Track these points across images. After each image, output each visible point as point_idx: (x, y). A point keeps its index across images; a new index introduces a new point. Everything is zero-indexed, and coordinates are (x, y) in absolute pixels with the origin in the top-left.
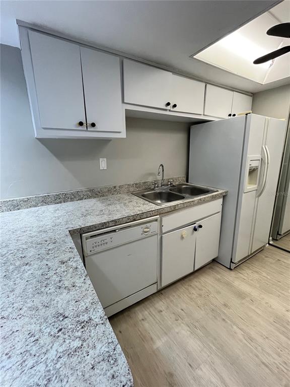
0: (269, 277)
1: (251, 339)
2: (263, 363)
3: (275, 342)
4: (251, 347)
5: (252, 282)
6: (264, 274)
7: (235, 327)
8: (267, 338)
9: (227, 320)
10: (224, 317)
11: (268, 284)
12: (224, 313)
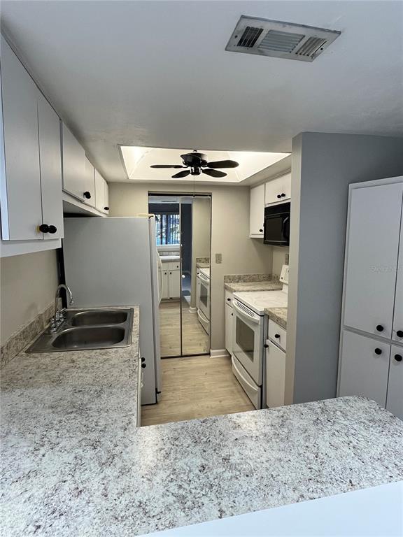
0: (187, 388)
5: (182, 400)
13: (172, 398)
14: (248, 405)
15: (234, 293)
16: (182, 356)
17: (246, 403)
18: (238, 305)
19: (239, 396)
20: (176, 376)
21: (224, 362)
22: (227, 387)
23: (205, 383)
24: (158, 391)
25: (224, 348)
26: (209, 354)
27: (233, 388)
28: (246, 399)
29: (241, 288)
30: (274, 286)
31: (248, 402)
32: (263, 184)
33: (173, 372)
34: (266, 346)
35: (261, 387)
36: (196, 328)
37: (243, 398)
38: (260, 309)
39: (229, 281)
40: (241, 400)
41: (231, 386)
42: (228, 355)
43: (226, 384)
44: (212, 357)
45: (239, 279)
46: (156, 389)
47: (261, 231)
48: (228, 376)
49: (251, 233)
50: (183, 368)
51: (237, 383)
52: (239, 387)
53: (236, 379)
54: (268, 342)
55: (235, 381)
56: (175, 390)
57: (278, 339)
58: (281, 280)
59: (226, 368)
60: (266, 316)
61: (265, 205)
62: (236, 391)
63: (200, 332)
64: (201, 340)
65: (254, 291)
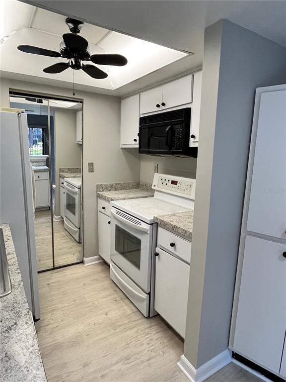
0: (66, 305)
1: (127, 358)
2: (149, 360)
3: (132, 340)
4: (135, 362)
5: (64, 322)
6: (60, 306)
7: (113, 368)
8: (128, 344)
9: (104, 373)
10: (100, 375)
11: (74, 311)
12: (95, 371)
13: (53, 321)
14: (134, 312)
15: (111, 202)
16: (54, 269)
17: (132, 310)
18: (118, 213)
19: (123, 304)
20: (52, 293)
21: (99, 268)
22: (109, 295)
23: (85, 296)
24: (36, 319)
25: (97, 254)
26: (82, 262)
27: (115, 295)
28: (131, 305)
29: (116, 196)
30: (146, 194)
31: (134, 308)
32: (137, 93)
33: (47, 289)
34: (157, 254)
35: (149, 294)
36: (64, 237)
37: (127, 305)
38: (149, 218)
39: (101, 190)
40: (126, 307)
41: (113, 294)
42: (101, 261)
43: (107, 293)
44: (85, 265)
45: (111, 188)
46: (34, 317)
47: (135, 140)
48: (107, 283)
49: (122, 143)
50: (58, 282)
51: (118, 289)
52: (122, 294)
53: (115, 285)
54: (158, 250)
55: (115, 288)
56: (53, 310)
57: (173, 247)
58: (153, 187)
59: (103, 275)
60: (156, 224)
61: (140, 115)
62: (118, 299)
63: (69, 240)
64: (71, 248)
65: (130, 198)
